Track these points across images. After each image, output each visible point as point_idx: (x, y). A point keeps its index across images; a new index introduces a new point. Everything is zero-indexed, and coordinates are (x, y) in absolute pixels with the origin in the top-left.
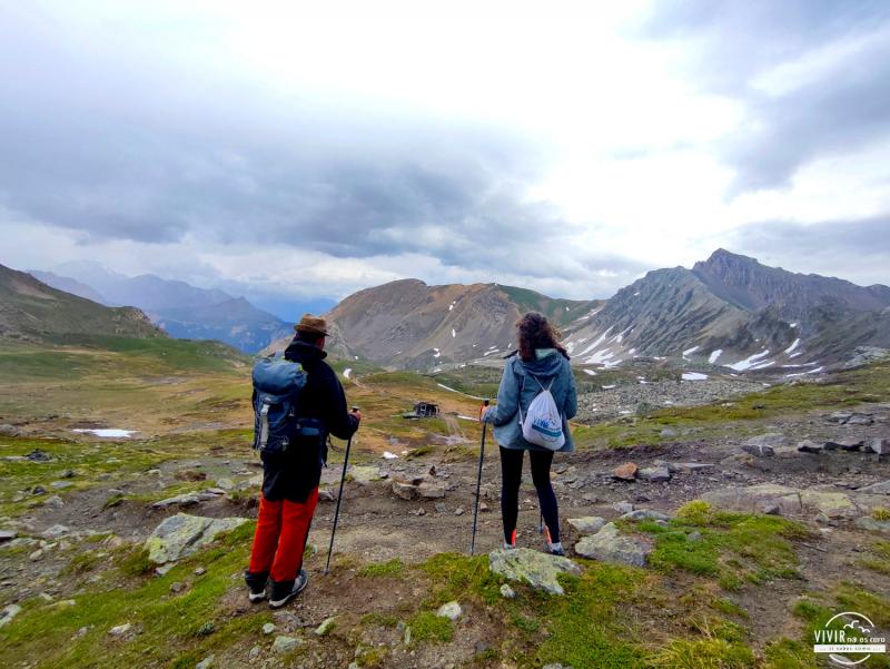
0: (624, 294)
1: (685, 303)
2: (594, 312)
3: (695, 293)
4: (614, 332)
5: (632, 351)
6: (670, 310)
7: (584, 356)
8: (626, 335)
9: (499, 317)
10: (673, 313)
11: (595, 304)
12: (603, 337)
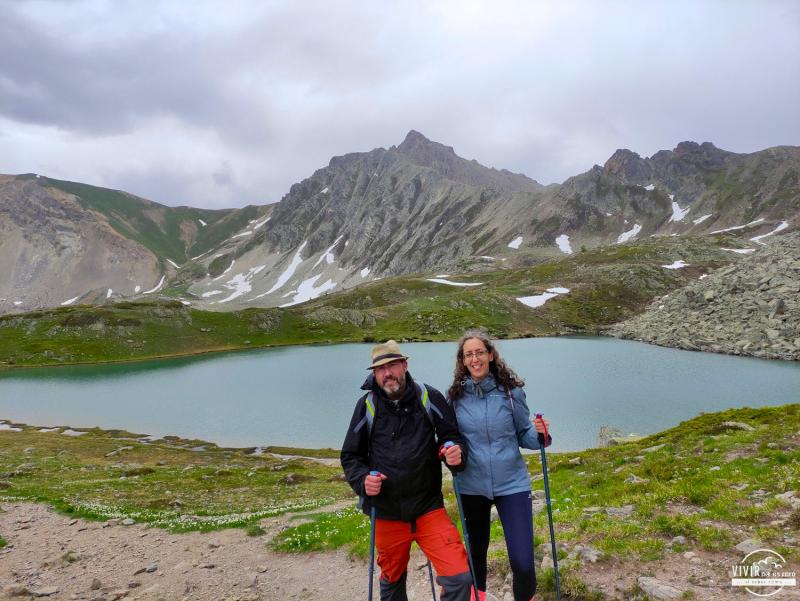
0: (302, 192)
1: (416, 196)
2: (258, 224)
3: (423, 181)
4: (314, 249)
5: (365, 272)
6: (399, 206)
7: (281, 291)
8: (340, 250)
9: (66, 239)
10: (405, 210)
11: (252, 212)
12: (297, 260)
